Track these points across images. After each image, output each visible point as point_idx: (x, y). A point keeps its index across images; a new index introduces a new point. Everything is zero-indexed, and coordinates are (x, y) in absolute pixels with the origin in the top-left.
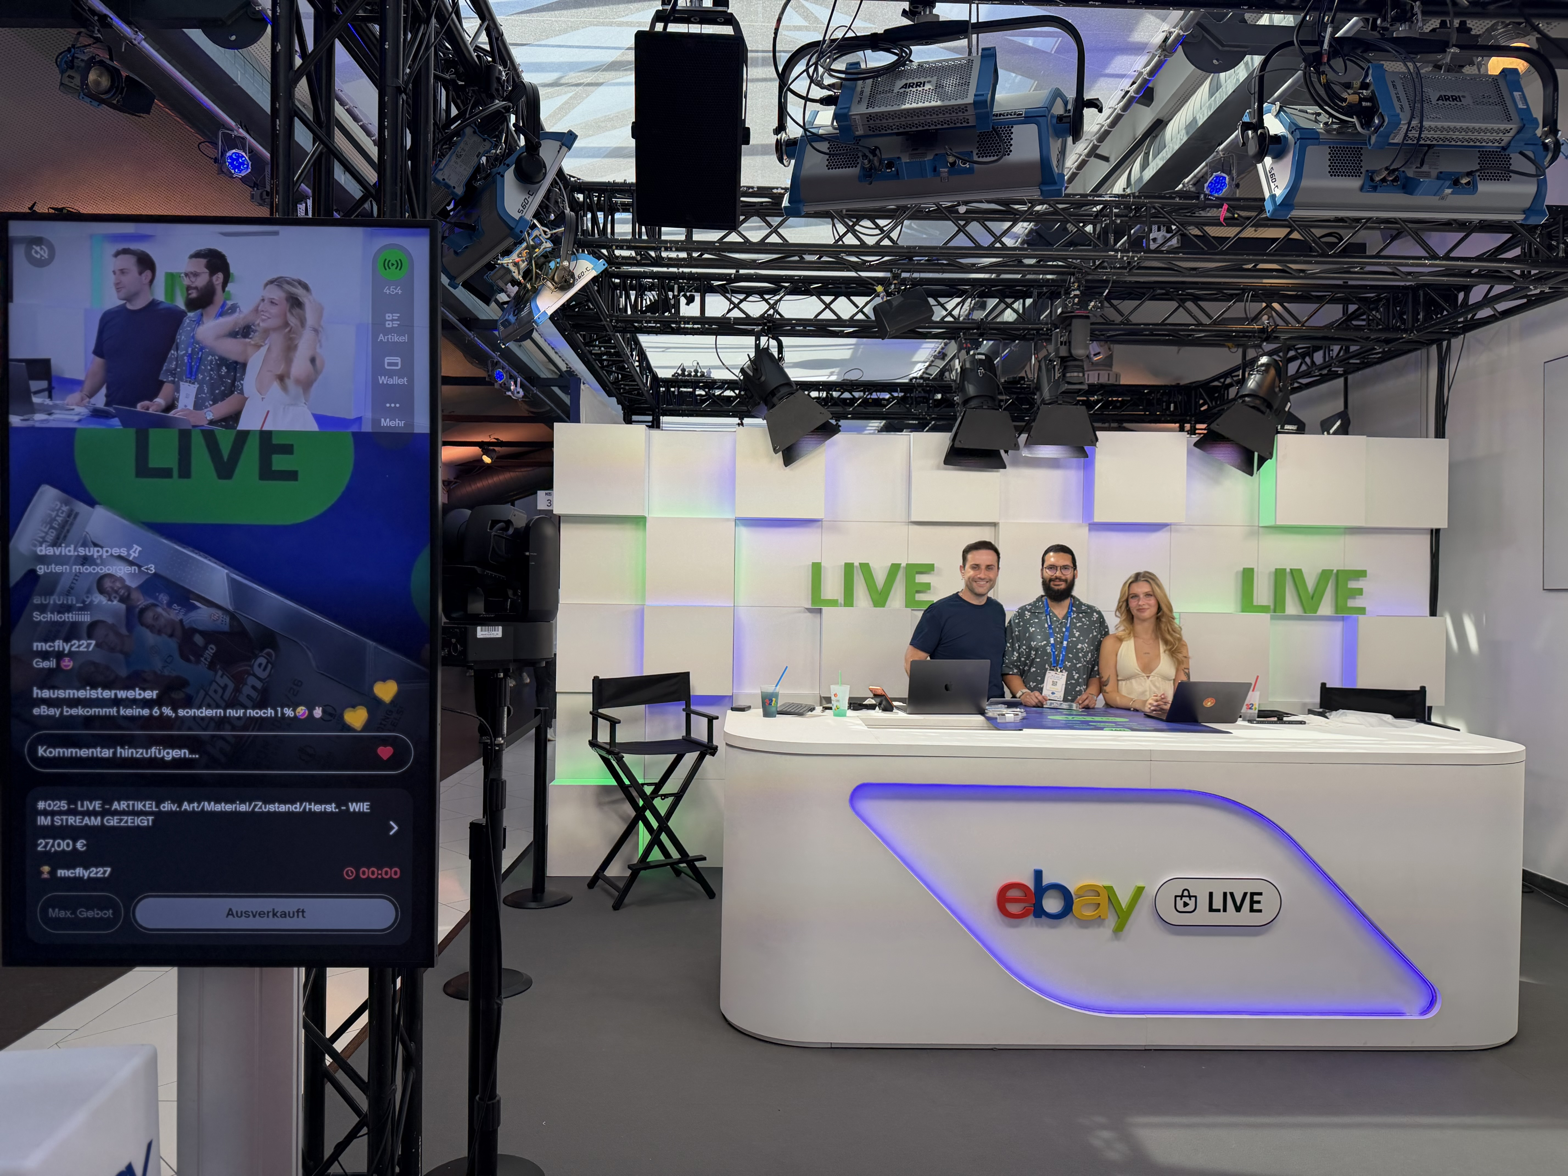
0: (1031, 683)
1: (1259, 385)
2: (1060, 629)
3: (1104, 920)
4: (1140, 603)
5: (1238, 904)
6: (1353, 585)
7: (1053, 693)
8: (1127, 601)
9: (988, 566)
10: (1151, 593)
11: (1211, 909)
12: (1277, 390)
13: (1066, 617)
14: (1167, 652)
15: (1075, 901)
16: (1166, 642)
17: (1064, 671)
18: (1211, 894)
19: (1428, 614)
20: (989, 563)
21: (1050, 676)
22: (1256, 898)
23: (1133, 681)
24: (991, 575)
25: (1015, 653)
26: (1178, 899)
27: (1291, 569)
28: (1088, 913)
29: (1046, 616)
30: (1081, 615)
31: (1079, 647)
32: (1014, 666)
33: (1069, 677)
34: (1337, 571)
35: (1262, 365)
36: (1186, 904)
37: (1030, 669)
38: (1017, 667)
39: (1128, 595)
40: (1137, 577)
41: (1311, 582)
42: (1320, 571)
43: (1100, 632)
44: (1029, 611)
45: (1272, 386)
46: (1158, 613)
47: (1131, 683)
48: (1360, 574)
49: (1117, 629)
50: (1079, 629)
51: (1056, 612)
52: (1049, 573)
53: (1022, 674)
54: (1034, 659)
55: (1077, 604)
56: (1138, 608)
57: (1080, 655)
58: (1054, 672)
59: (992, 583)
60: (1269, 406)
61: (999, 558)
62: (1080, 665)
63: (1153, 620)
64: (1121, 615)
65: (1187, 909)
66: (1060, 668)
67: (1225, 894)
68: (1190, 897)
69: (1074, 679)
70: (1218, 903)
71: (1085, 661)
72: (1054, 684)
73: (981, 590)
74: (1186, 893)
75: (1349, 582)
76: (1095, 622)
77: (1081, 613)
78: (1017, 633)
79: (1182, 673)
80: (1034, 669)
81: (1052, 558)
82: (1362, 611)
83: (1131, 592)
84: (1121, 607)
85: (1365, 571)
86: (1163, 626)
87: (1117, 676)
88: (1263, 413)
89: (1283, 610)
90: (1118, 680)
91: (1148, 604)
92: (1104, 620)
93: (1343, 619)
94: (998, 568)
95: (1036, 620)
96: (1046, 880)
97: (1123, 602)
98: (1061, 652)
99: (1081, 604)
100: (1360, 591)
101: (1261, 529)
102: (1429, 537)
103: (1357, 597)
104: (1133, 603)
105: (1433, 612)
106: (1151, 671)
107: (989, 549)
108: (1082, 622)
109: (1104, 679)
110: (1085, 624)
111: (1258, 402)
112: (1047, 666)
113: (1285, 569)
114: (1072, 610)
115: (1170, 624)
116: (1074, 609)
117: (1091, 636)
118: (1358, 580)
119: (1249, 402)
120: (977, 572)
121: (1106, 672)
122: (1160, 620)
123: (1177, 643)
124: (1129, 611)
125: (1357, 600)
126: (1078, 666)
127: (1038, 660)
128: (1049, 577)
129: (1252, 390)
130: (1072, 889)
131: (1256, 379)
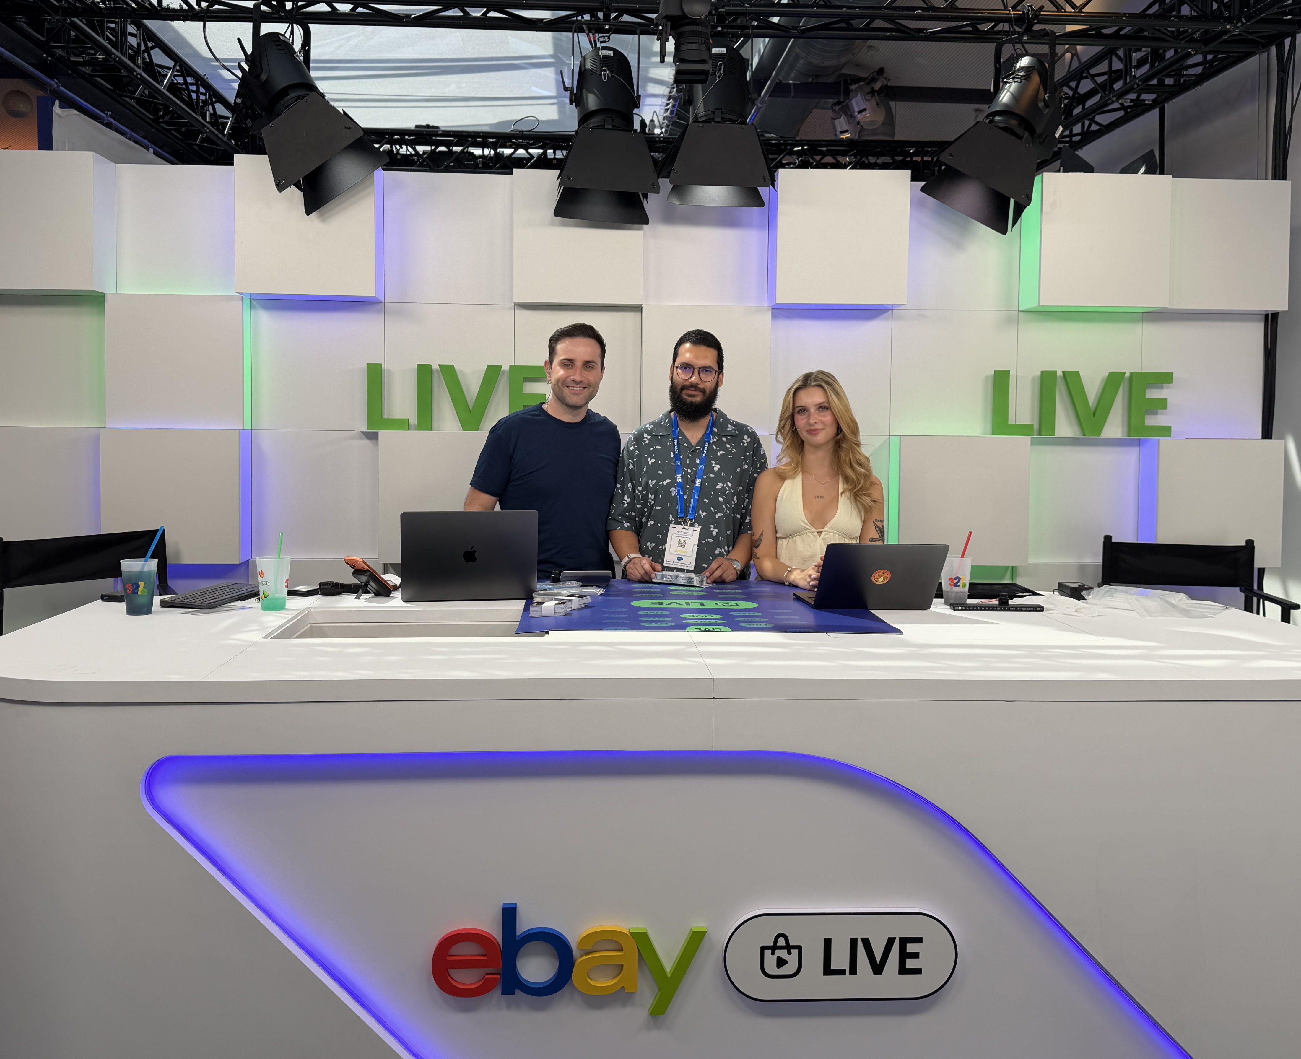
0: (648, 544)
1: (1016, 98)
2: (692, 461)
3: (631, 994)
4: (812, 421)
5: (878, 959)
6: (1153, 394)
7: (680, 559)
8: (792, 417)
9: (587, 362)
10: (826, 404)
11: (828, 970)
12: (1041, 104)
13: (701, 442)
14: (848, 494)
15: (580, 960)
16: (847, 479)
17: (696, 525)
18: (828, 943)
19: (1260, 437)
20: (588, 359)
21: (675, 533)
22: (910, 948)
23: (798, 539)
24: (590, 376)
25: (626, 497)
26: (768, 952)
27: (1063, 372)
28: (603, 982)
29: (674, 439)
30: (724, 439)
31: (718, 487)
32: (625, 517)
33: (703, 535)
34: (1131, 374)
35: (1022, 69)
36: (781, 962)
37: (647, 522)
38: (631, 519)
39: (794, 408)
40: (807, 381)
41: (1092, 390)
42: (1107, 374)
43: (753, 464)
44: (649, 433)
45: (1035, 99)
46: (837, 434)
47: (795, 542)
48: (1164, 379)
49: (779, 461)
50: (719, 460)
51: (688, 435)
52: (681, 376)
53: (639, 530)
54: (652, 506)
55: (721, 421)
56: (808, 428)
57: (721, 499)
58: (682, 527)
59: (591, 390)
60: (1030, 129)
61: (603, 352)
62: (720, 515)
63: (831, 445)
64: (784, 439)
65: (784, 970)
66: (691, 520)
67: (853, 942)
68: (789, 948)
69: (712, 537)
70: (840, 960)
71: (728, 509)
72: (682, 544)
73: (574, 400)
74: (781, 942)
75: (1148, 391)
76: (746, 449)
77: (725, 436)
78: (631, 467)
79: (873, 527)
80: (652, 522)
81: (688, 352)
82: (1166, 431)
83: (797, 405)
84: (783, 427)
85: (1171, 374)
86: (843, 455)
87: (776, 532)
88: (1019, 137)
89: (1052, 430)
90: (777, 538)
91: (823, 423)
92: (759, 445)
93: (1139, 443)
94: (602, 368)
95: (659, 447)
96: (524, 924)
97: (788, 418)
98: (691, 496)
99: (727, 421)
100: (1163, 404)
101: (1019, 312)
102: (1261, 326)
103: (1160, 411)
104: (801, 421)
105: (1267, 434)
106: (825, 524)
107: (589, 336)
108: (726, 449)
109: (756, 537)
110: (731, 453)
111: (1013, 122)
112: (671, 518)
113: (1056, 372)
114: (711, 430)
115: (853, 452)
116: (715, 430)
117: (738, 470)
118: (1162, 388)
119: (999, 122)
120: (570, 372)
121: (761, 526)
122: (839, 446)
123: (862, 481)
124: (794, 432)
125: (1159, 416)
126: (717, 516)
127: (658, 508)
128: (681, 381)
129: (1005, 105)
130: (573, 940)
131: (1011, 90)
